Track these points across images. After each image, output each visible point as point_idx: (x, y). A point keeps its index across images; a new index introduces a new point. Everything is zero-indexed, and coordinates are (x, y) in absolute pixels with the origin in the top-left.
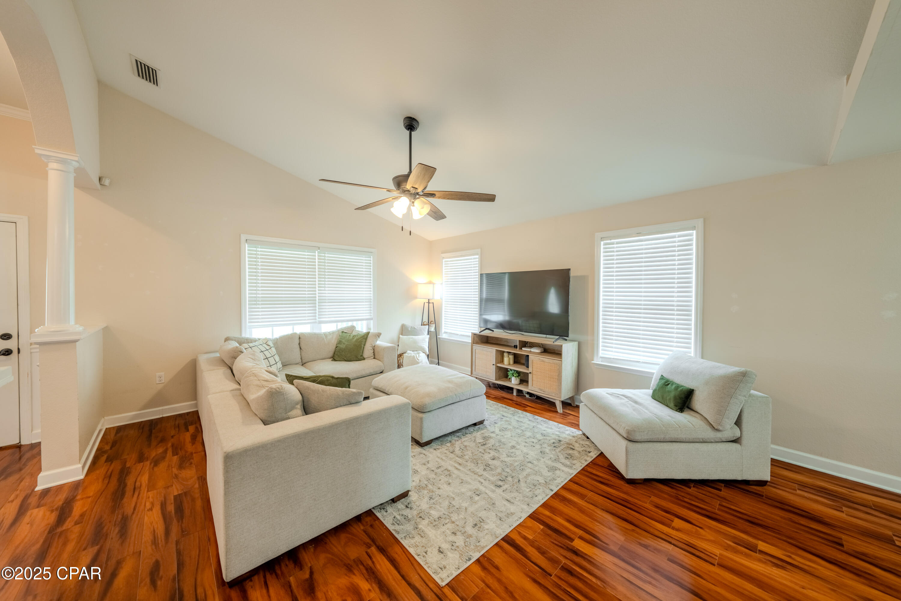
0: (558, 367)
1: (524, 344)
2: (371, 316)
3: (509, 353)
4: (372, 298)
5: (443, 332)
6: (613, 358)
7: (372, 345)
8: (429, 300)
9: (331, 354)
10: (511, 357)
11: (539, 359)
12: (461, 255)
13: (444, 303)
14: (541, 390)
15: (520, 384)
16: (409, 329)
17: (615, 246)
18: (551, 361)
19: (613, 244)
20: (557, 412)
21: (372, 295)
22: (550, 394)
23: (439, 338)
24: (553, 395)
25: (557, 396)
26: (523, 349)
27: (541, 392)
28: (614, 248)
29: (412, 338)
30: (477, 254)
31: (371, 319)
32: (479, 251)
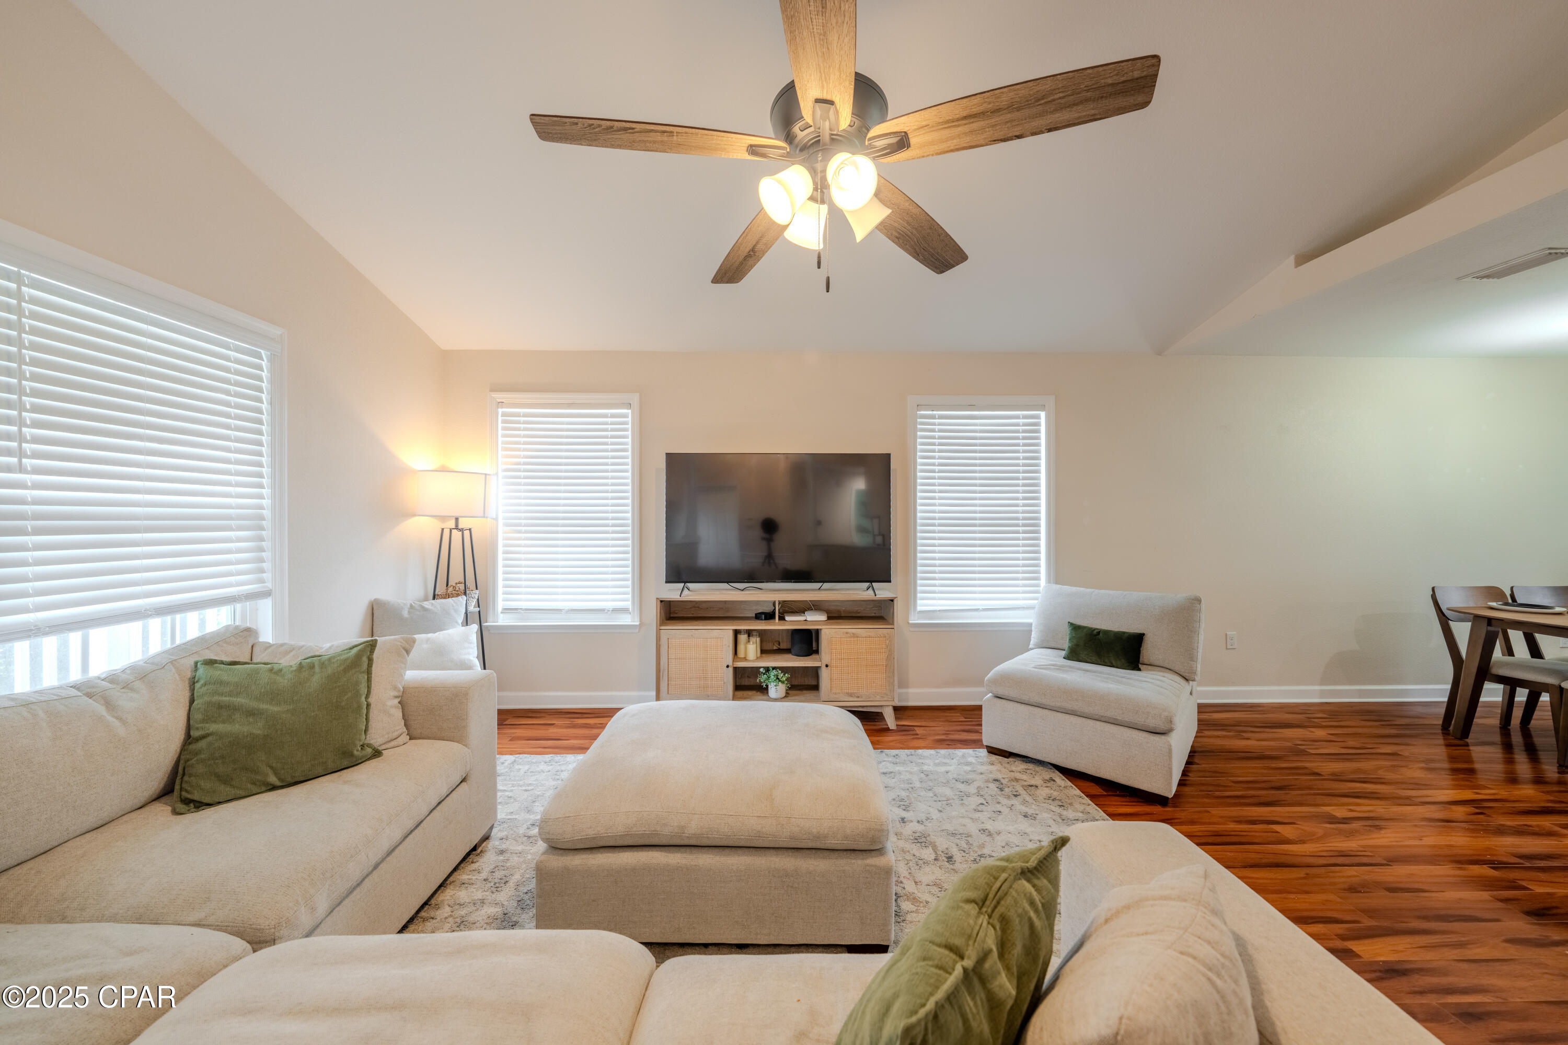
0: (888, 642)
1: (789, 608)
2: (262, 581)
3: (749, 633)
4: (266, 513)
5: (500, 610)
6: (939, 611)
8: (457, 519)
10: (756, 640)
11: (847, 633)
12: (571, 402)
13: (501, 529)
14: (851, 695)
15: (787, 695)
17: (937, 421)
18: (872, 633)
19: (933, 417)
20: (888, 729)
21: (266, 502)
22: (871, 699)
23: (487, 627)
24: (878, 698)
25: (885, 699)
26: (787, 618)
27: (851, 699)
28: (934, 424)
30: (629, 406)
31: (266, 594)
32: (635, 398)
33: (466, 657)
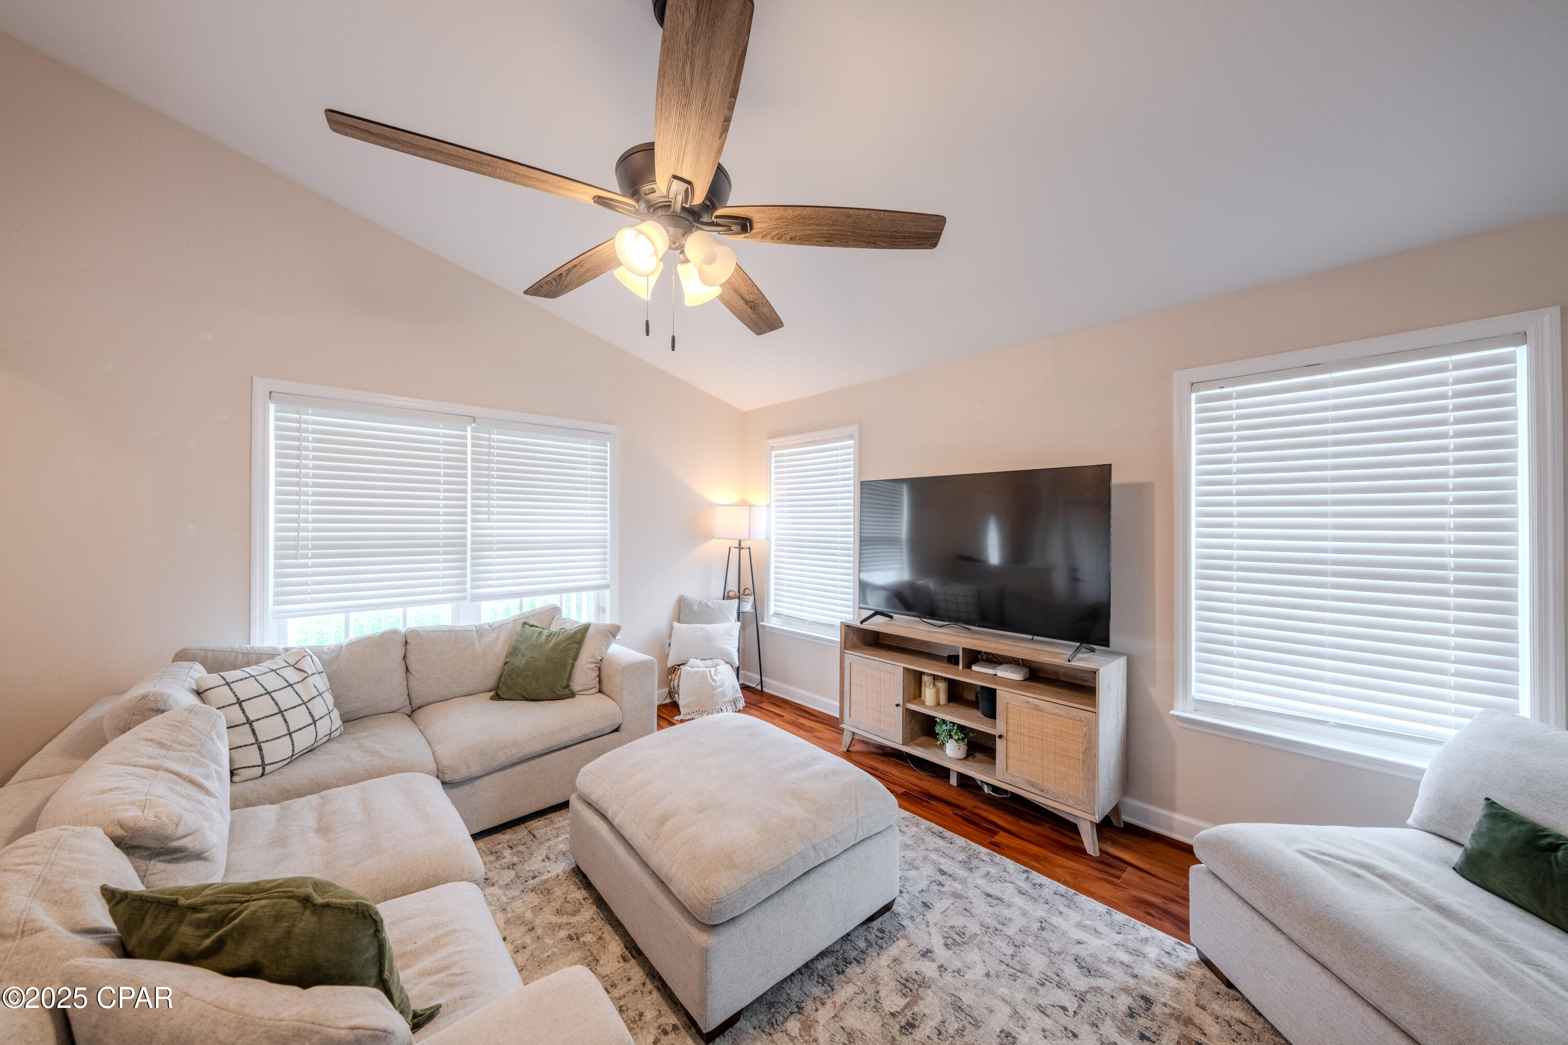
0: (1085, 729)
1: (973, 657)
2: (605, 579)
3: (935, 677)
4: (608, 538)
5: (772, 612)
6: (1236, 707)
7: (594, 657)
8: (740, 541)
9: (491, 681)
10: (942, 686)
11: (1027, 702)
12: (812, 439)
13: (773, 548)
14: (1033, 785)
15: (966, 758)
16: (696, 609)
17: (1234, 402)
18: (1062, 711)
19: (1228, 397)
20: (1083, 851)
21: (608, 531)
22: (1059, 800)
23: (763, 627)
24: (1071, 802)
25: (1081, 808)
26: (974, 668)
27: (1033, 790)
28: (1230, 408)
29: (701, 629)
30: (851, 437)
31: (606, 587)
32: (855, 429)
33: (726, 646)
